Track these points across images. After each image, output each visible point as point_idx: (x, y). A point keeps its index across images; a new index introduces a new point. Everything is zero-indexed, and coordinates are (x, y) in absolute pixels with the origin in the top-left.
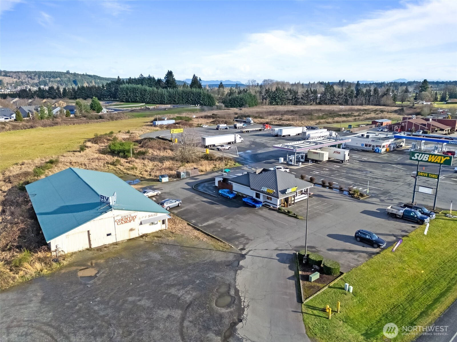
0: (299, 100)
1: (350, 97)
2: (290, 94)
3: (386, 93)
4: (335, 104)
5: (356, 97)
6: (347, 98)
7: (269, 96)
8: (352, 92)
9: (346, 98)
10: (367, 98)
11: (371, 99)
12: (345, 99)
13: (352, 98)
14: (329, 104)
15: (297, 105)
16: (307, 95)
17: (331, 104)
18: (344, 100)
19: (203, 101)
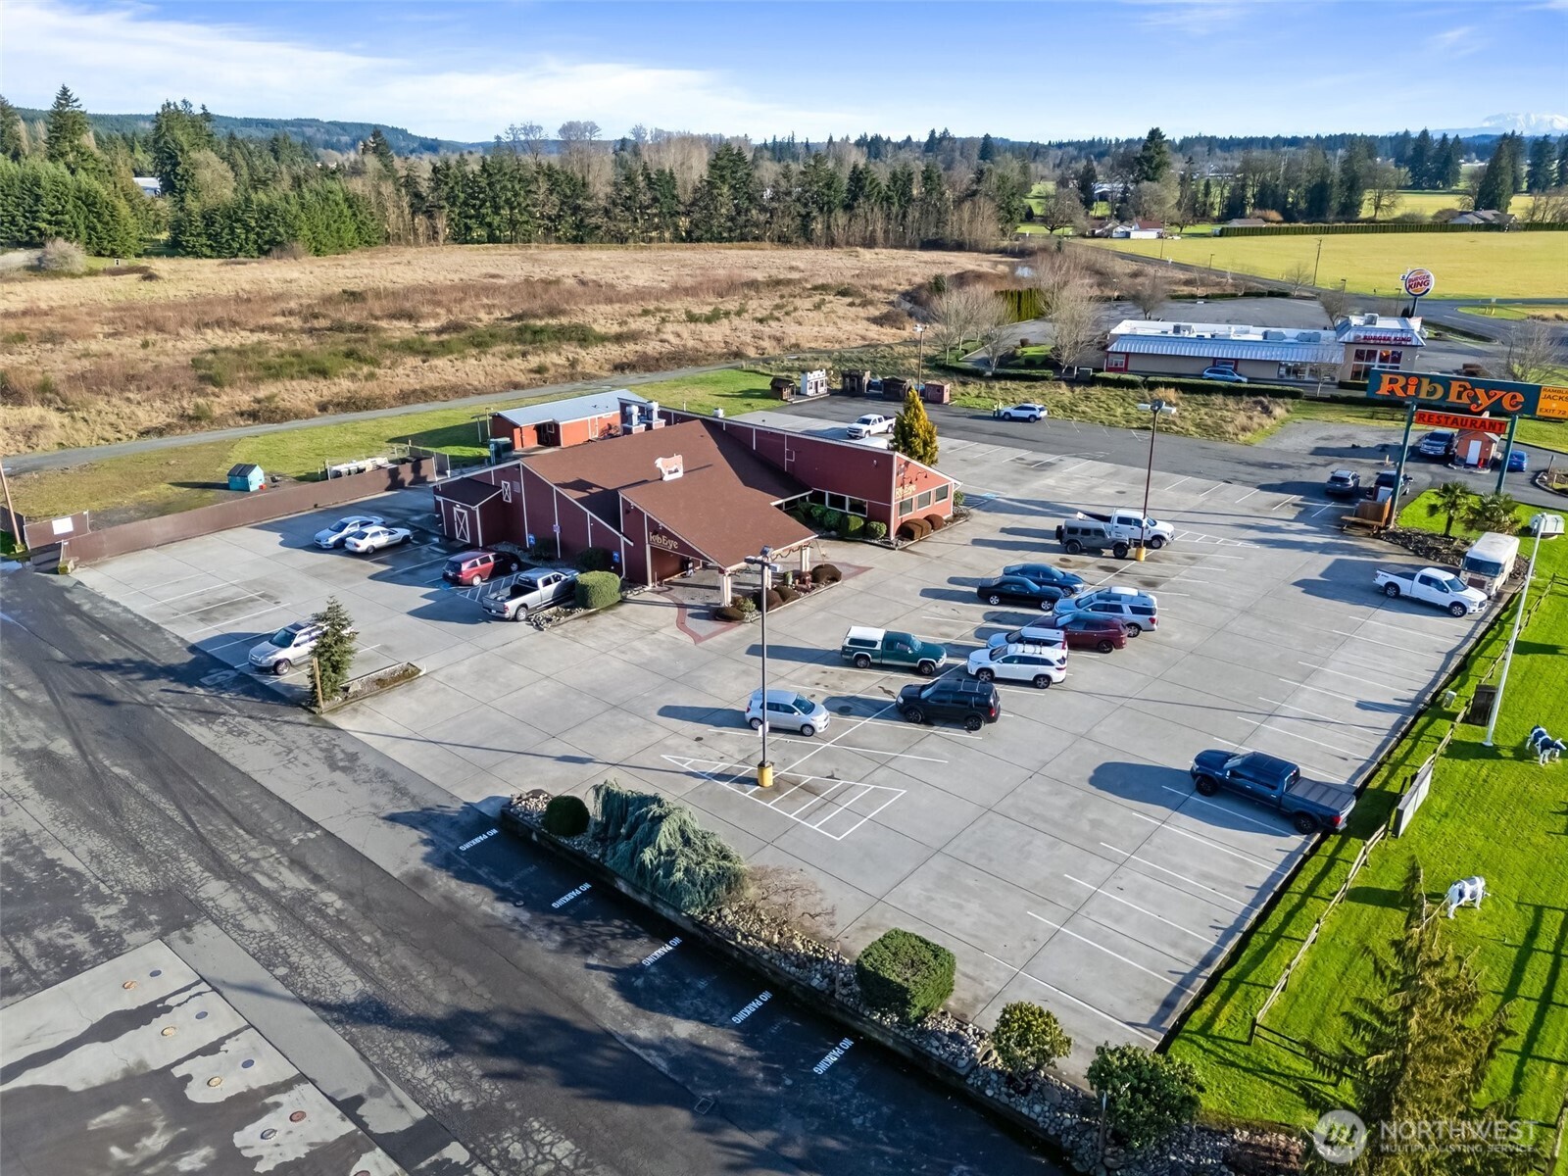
0: (593, 220)
1: (821, 210)
2: (551, 192)
3: (975, 187)
4: (756, 239)
5: (848, 207)
6: (808, 214)
7: (451, 199)
8: (829, 186)
9: (803, 211)
10: (895, 209)
11: (914, 213)
12: (799, 215)
13: (830, 211)
14: (730, 240)
15: (582, 242)
16: (629, 198)
17: (743, 238)
18: (798, 220)
19: (58, 223)
